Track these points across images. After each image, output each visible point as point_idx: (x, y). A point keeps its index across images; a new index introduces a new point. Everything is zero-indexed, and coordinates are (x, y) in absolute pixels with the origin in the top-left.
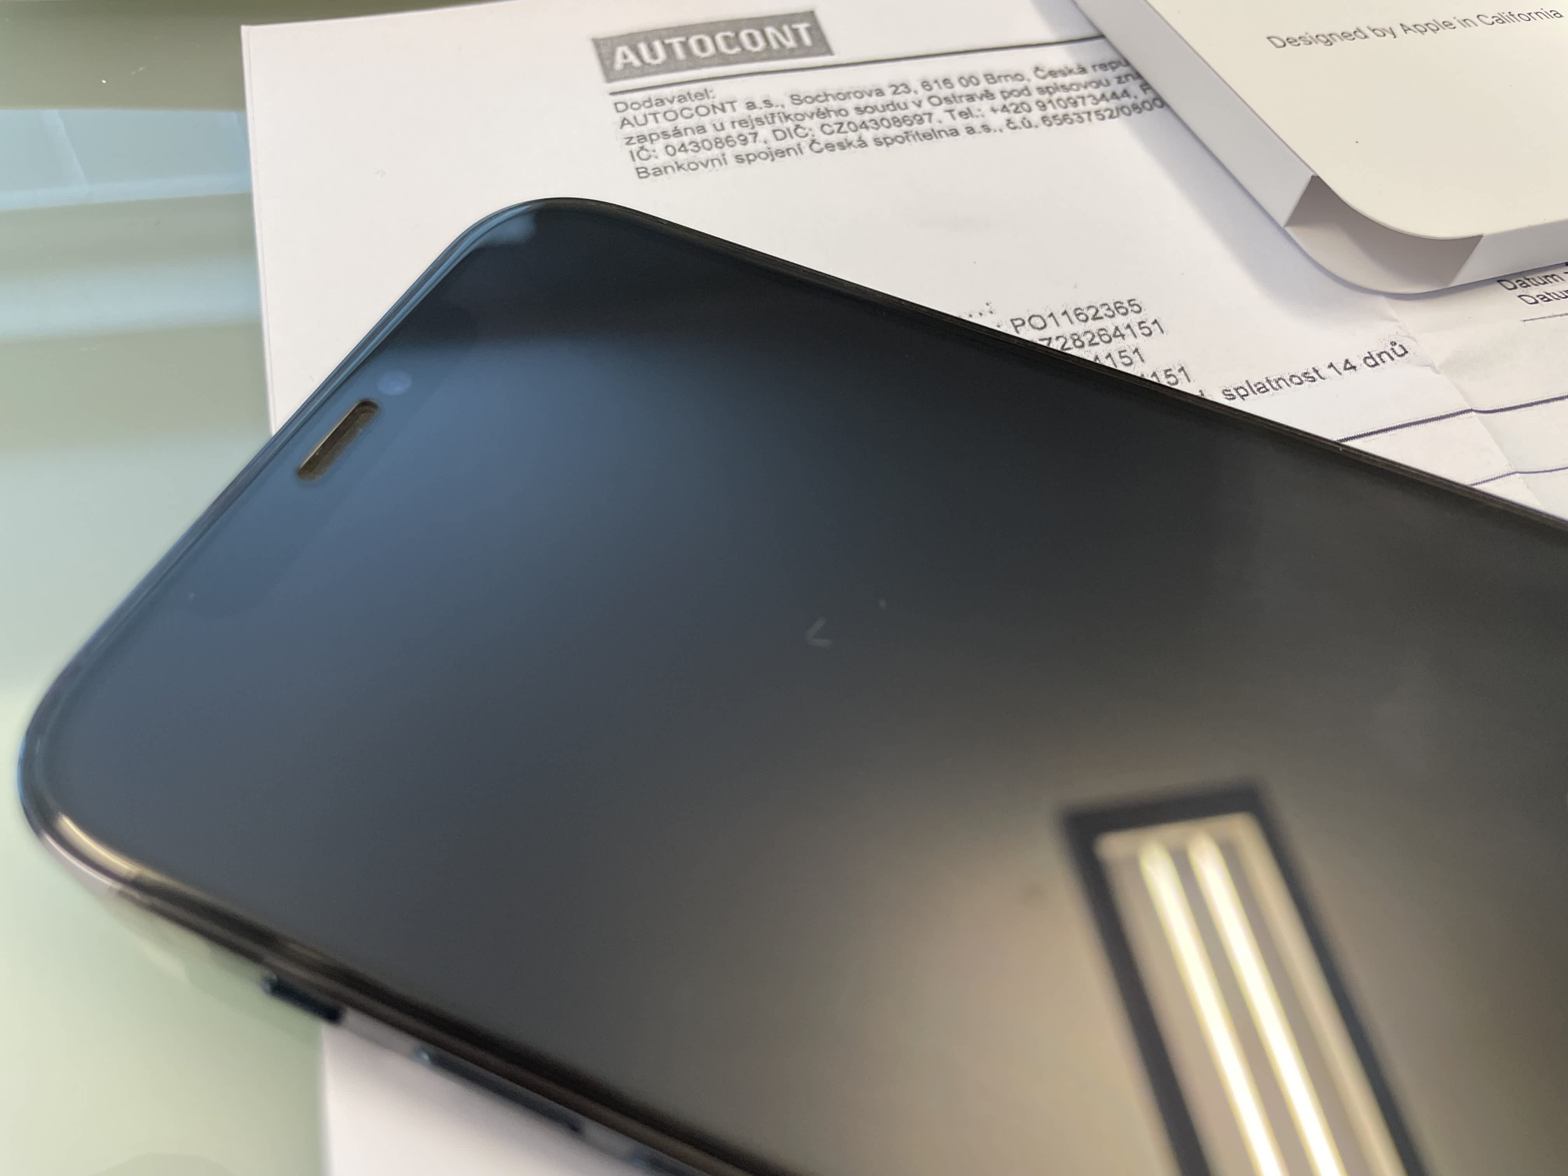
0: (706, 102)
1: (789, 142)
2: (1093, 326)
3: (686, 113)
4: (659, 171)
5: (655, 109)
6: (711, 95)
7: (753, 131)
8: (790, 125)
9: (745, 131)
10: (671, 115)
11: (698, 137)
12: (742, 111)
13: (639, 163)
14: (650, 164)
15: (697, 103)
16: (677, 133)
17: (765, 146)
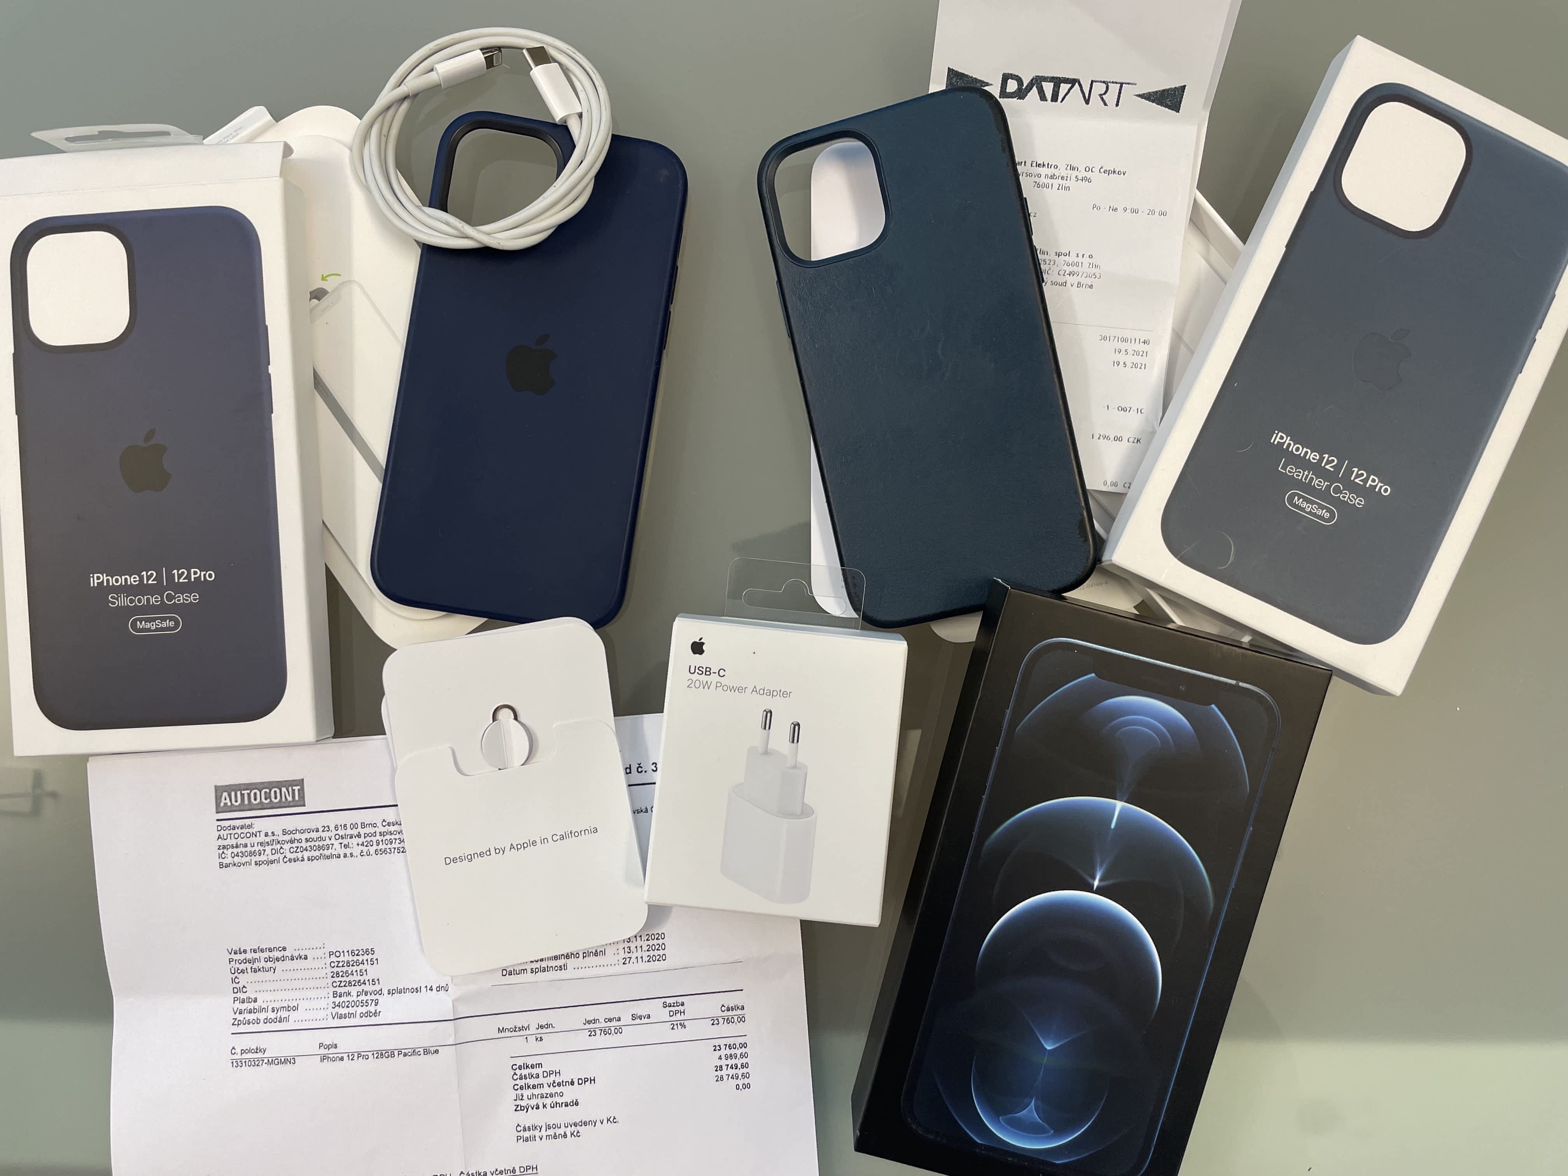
0: (251, 830)
1: (276, 857)
2: (355, 958)
3: (242, 836)
4: (227, 866)
5: (231, 832)
6: (253, 826)
7: (264, 849)
8: (279, 846)
9: (261, 848)
10: (236, 836)
11: (244, 850)
12: (262, 838)
13: (221, 860)
14: (225, 861)
15: (247, 830)
16: (237, 847)
17: (267, 857)
